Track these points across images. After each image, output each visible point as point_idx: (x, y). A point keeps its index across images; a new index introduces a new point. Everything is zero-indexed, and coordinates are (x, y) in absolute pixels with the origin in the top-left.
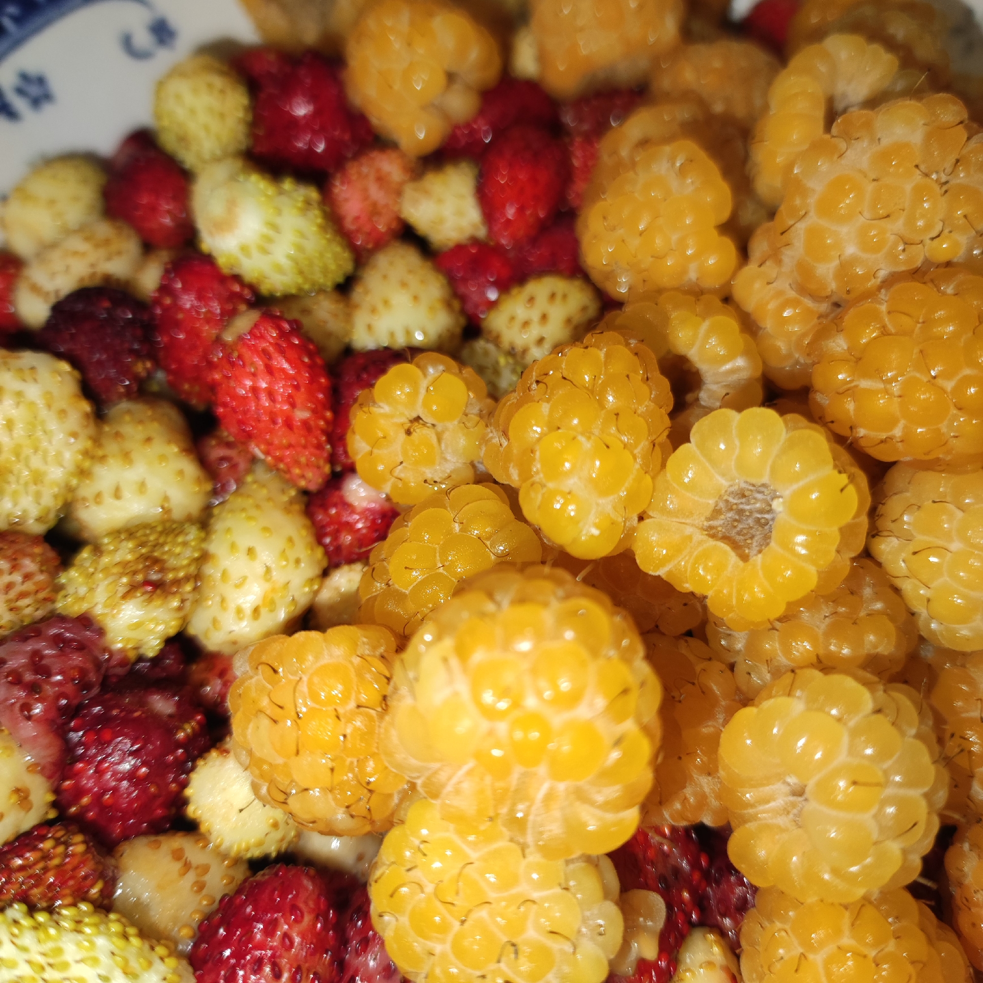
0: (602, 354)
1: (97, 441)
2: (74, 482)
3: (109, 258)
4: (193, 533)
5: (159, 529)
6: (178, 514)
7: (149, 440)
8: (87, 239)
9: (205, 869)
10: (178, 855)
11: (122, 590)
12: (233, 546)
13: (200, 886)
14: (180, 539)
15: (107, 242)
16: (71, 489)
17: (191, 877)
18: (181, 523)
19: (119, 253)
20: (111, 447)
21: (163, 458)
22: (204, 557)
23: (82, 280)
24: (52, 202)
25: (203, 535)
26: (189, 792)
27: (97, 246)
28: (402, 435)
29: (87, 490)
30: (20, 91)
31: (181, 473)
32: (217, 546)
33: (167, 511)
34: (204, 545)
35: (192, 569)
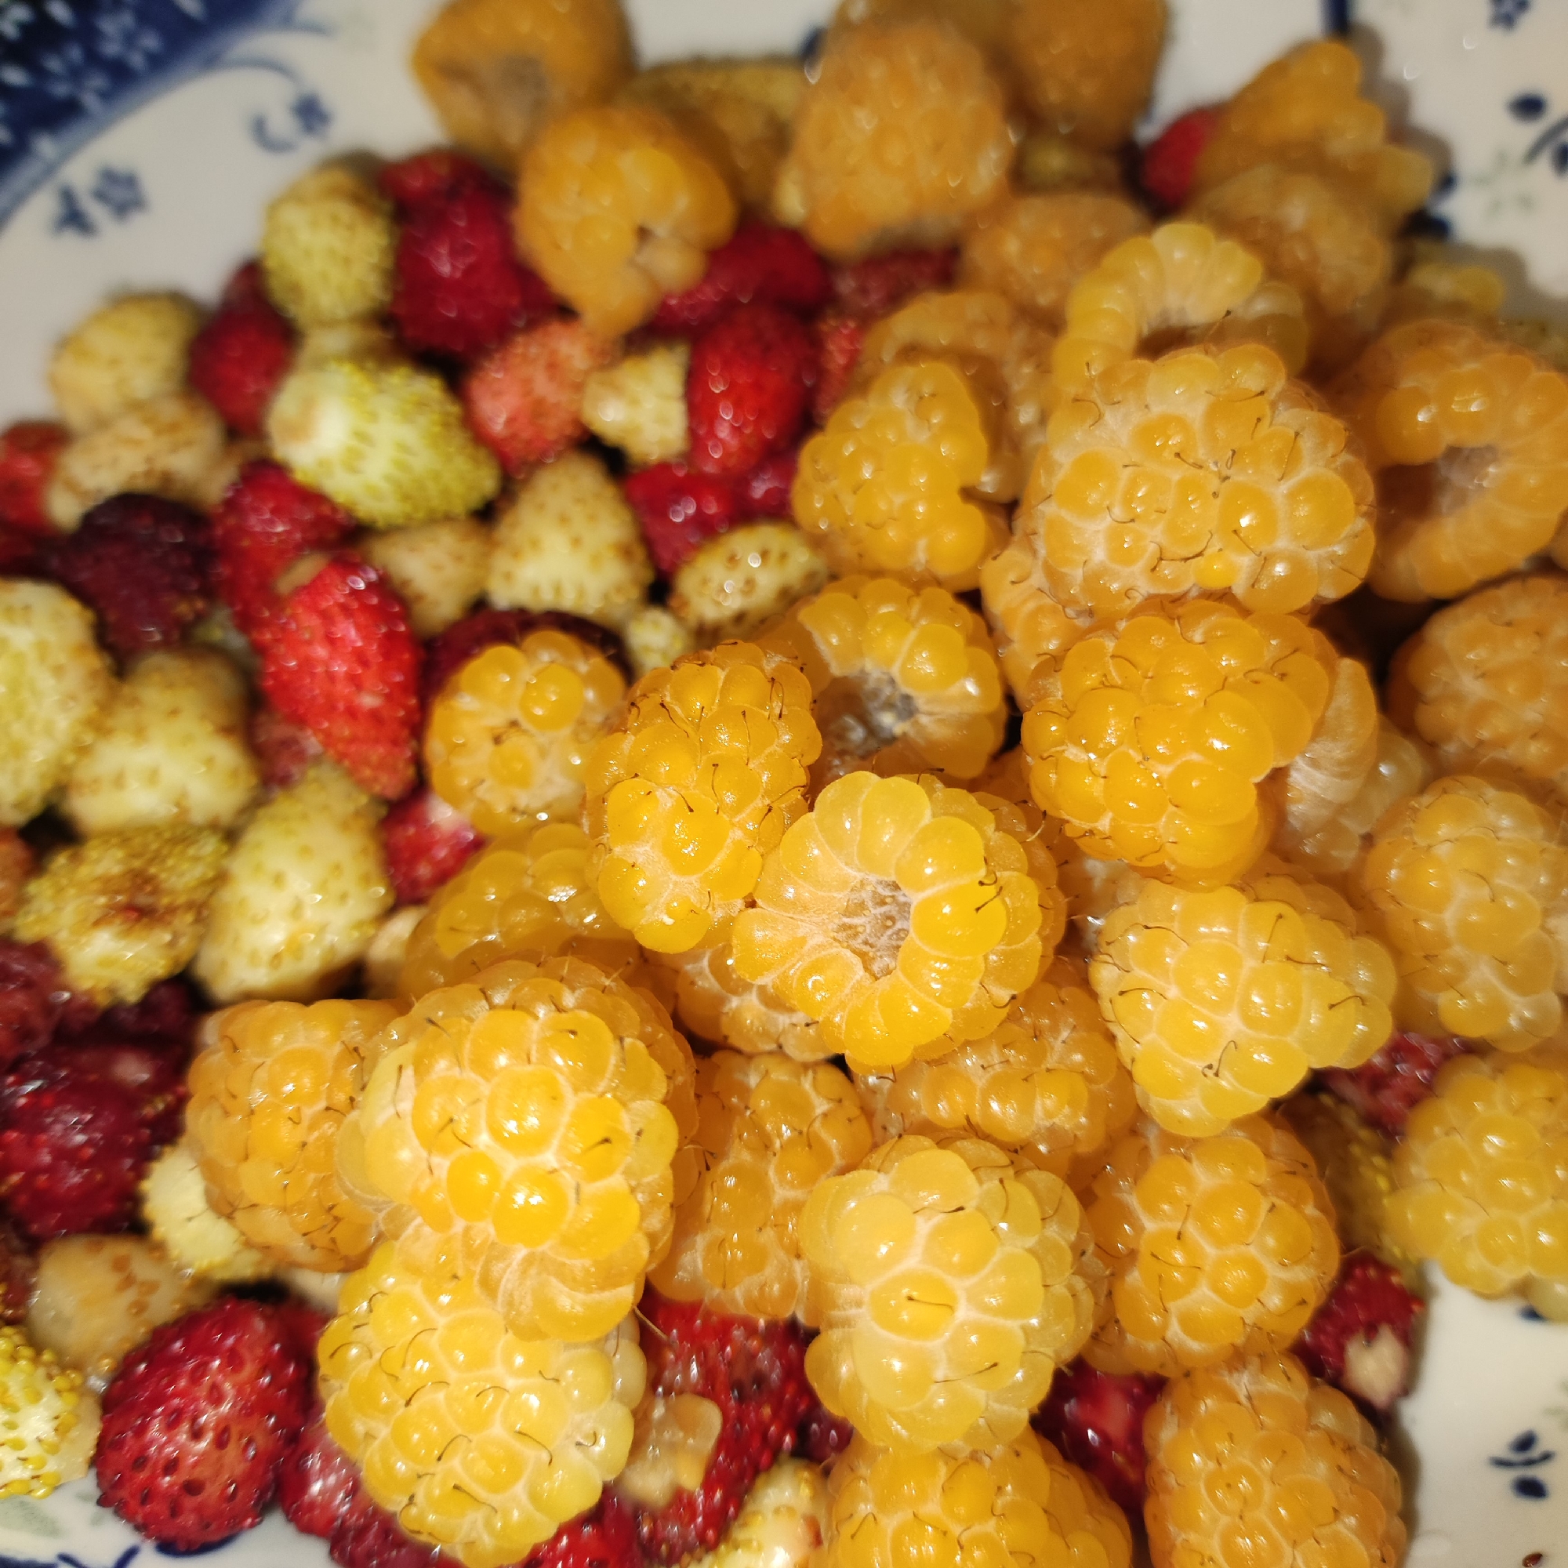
0: (721, 675)
1: (106, 707)
2: (70, 759)
3: (175, 449)
4: (210, 846)
5: (167, 835)
6: (198, 817)
7: (174, 712)
8: (148, 421)
9: (151, 1287)
10: (120, 1265)
11: (95, 915)
12: (258, 868)
13: (140, 1308)
14: (191, 851)
15: (173, 428)
16: (66, 769)
17: (130, 1295)
18: (200, 829)
19: (188, 444)
20: (124, 717)
21: (187, 739)
22: (220, 879)
23: (134, 476)
24: (114, 362)
25: (225, 848)
26: (147, 1186)
27: (159, 432)
28: (488, 746)
29: (85, 772)
30: (101, 196)
31: (209, 762)
32: (239, 865)
33: (183, 810)
34: (225, 862)
35: (199, 896)
